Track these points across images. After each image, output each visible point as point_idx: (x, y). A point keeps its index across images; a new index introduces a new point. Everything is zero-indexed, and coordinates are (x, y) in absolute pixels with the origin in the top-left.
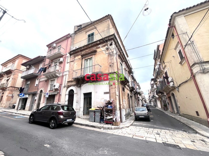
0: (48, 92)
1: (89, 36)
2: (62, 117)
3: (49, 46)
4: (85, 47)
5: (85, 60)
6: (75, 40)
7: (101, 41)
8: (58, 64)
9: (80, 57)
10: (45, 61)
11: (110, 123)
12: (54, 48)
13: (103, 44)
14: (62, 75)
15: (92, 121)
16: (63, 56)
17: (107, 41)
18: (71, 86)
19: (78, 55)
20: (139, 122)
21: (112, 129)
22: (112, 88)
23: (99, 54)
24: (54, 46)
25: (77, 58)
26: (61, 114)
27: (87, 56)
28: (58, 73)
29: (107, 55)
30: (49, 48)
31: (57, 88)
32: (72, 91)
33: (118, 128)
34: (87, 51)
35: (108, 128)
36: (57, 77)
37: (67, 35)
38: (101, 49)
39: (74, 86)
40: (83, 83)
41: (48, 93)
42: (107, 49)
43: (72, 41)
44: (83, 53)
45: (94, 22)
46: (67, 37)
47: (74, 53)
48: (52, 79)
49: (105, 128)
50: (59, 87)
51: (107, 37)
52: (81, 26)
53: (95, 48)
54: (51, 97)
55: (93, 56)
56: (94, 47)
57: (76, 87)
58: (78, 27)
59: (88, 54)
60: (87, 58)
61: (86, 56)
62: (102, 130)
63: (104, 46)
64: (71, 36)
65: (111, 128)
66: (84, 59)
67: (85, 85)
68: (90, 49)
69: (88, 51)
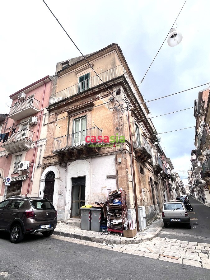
0: (10, 175)
1: (81, 79)
2: (32, 220)
3: (14, 97)
4: (75, 99)
5: (74, 119)
6: (57, 86)
7: (101, 87)
8: (28, 126)
9: (65, 114)
10: (6, 123)
11: (118, 231)
12: (23, 100)
13: (104, 93)
14: (34, 146)
15: (86, 229)
16: (37, 113)
17: (111, 88)
18: (49, 166)
19: (62, 112)
20: (172, 230)
21: (121, 244)
22: (121, 169)
23: (97, 109)
24: (22, 96)
25: (60, 116)
26: (31, 215)
27: (78, 112)
28: (28, 143)
29: (111, 110)
30: (14, 100)
31: (26, 168)
32: (51, 174)
33: (133, 242)
34: (77, 104)
35: (115, 242)
36: (26, 149)
37: (44, 79)
38: (102, 101)
39: (55, 164)
40: (71, 159)
41: (11, 178)
42: (112, 101)
43: (52, 88)
44: (71, 107)
45: (89, 57)
46: (45, 81)
47: (55, 108)
48: (18, 154)
49: (108, 242)
50: (30, 166)
51: (111, 81)
52: (67, 62)
53: (91, 99)
54: (16, 186)
55: (88, 113)
56: (89, 98)
57: (58, 166)
58: (63, 64)
59: (80, 109)
60: (77, 117)
61: (76, 113)
62: (104, 246)
63: (107, 96)
64: (51, 80)
65: (120, 241)
66: (72, 118)
67: (73, 163)
68: (83, 101)
69: (79, 104)
